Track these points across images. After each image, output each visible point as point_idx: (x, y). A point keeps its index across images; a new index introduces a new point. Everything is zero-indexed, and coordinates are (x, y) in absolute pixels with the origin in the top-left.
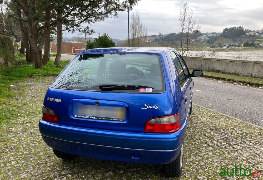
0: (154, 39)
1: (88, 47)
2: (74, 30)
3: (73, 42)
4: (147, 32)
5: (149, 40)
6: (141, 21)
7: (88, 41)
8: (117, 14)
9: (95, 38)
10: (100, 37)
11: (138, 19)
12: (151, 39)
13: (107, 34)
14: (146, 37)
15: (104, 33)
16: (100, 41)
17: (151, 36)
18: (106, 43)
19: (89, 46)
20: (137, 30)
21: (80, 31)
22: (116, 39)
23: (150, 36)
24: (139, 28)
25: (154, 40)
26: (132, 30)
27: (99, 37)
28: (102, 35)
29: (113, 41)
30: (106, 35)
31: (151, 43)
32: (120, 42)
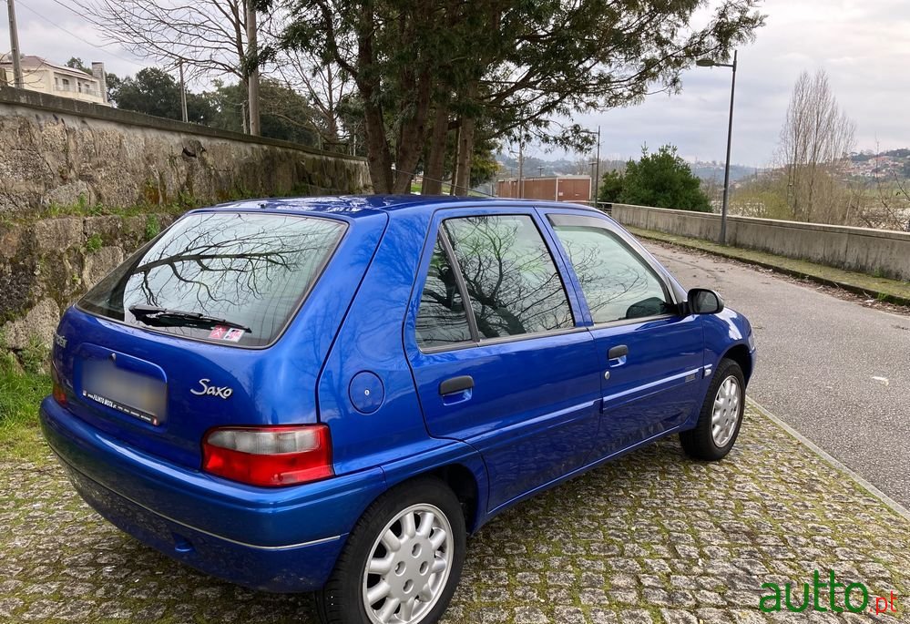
0: (902, 165)
1: (607, 192)
2: (528, 138)
3: (560, 176)
4: (856, 138)
5: (877, 171)
6: (834, 99)
7: (610, 173)
8: (678, 80)
9: (630, 164)
10: (645, 161)
11: (822, 90)
12: (886, 166)
13: (675, 150)
14: (861, 158)
15: (662, 145)
16: (646, 171)
17: (888, 154)
18: (665, 181)
19: (608, 189)
20: (813, 133)
21: (546, 140)
22: (741, 165)
23: (882, 154)
24: (823, 125)
25: (901, 168)
26: (791, 133)
27: (642, 160)
28: (653, 151)
29: (694, 174)
30: (670, 152)
31: (884, 180)
32: (755, 175)
